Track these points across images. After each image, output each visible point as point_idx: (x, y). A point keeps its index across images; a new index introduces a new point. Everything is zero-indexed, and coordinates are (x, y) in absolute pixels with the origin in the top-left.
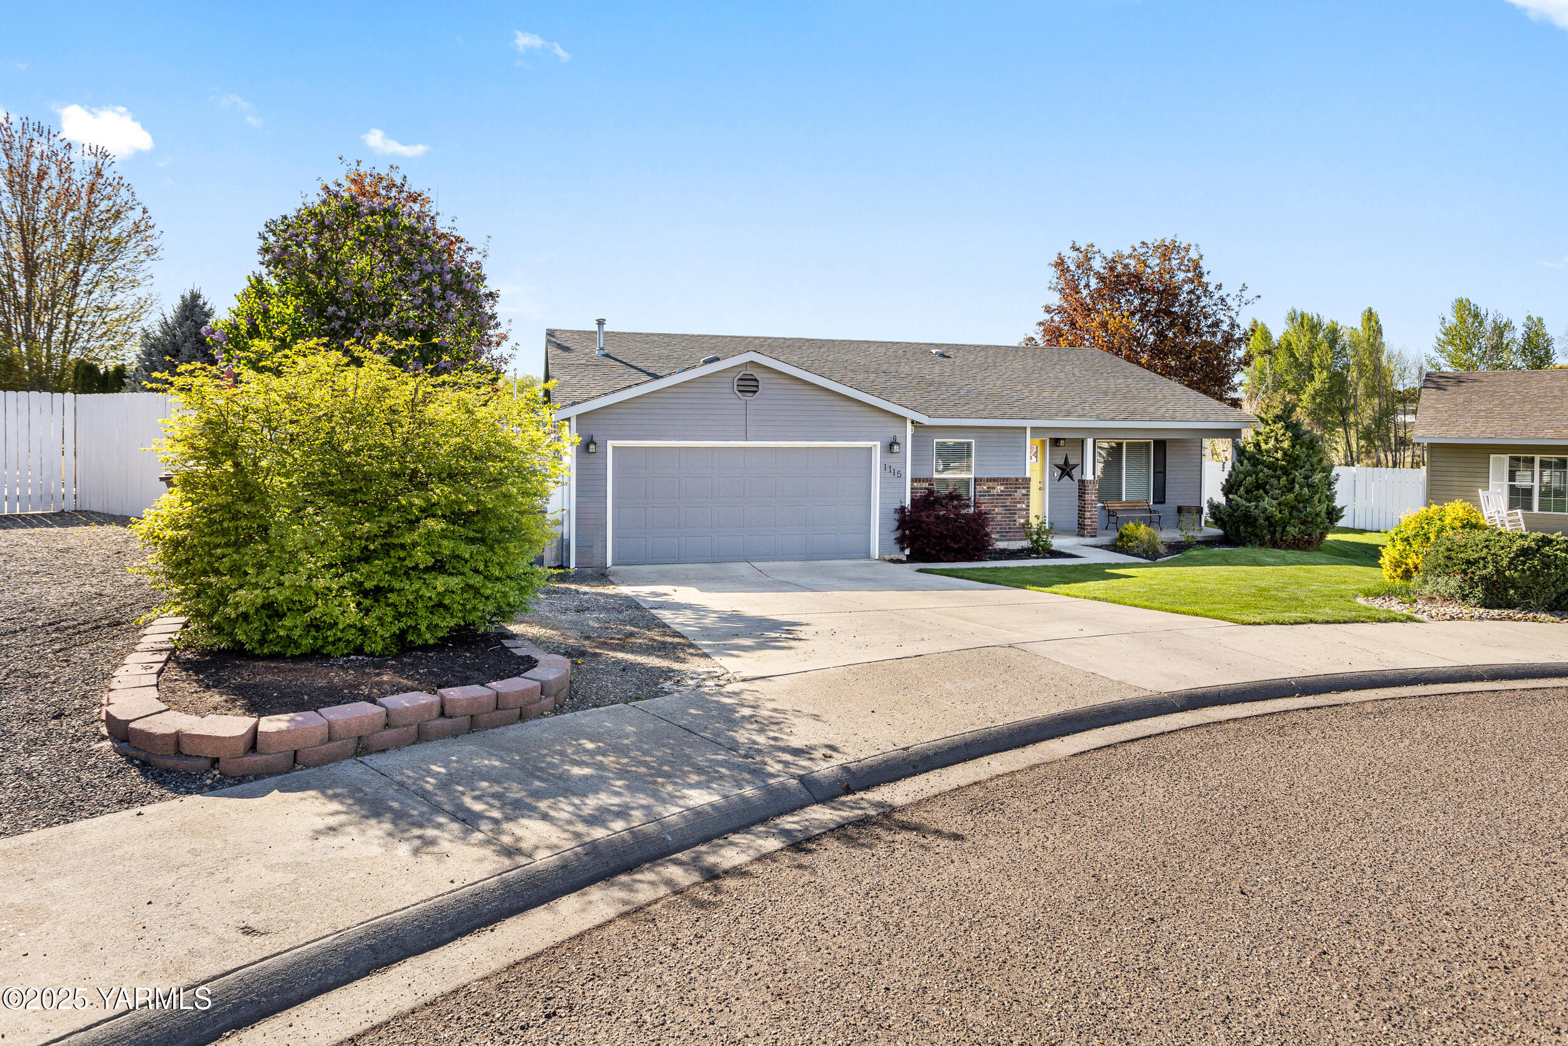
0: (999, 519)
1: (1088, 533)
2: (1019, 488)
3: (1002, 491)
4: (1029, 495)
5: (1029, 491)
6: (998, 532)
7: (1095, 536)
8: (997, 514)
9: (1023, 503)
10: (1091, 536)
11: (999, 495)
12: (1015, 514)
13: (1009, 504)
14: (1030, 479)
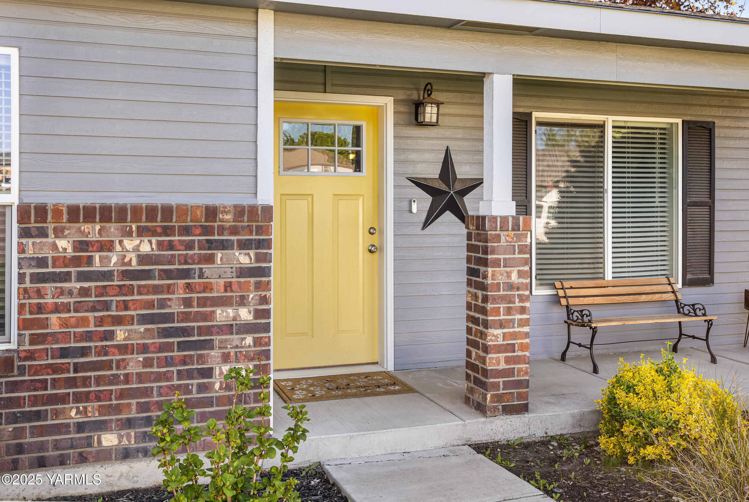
0: (133, 369)
1: (498, 398)
2: (224, 245)
3: (143, 259)
4: (265, 272)
5: (267, 258)
6: (129, 423)
7: (524, 409)
8: (124, 349)
9: (242, 302)
10: (509, 410)
11: (127, 274)
12: (208, 345)
13: (176, 308)
14: (268, 210)
